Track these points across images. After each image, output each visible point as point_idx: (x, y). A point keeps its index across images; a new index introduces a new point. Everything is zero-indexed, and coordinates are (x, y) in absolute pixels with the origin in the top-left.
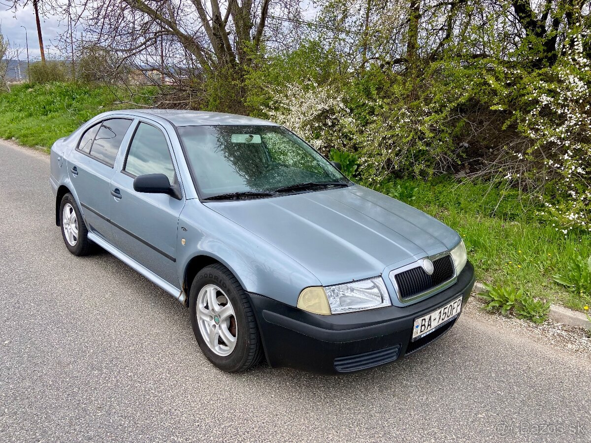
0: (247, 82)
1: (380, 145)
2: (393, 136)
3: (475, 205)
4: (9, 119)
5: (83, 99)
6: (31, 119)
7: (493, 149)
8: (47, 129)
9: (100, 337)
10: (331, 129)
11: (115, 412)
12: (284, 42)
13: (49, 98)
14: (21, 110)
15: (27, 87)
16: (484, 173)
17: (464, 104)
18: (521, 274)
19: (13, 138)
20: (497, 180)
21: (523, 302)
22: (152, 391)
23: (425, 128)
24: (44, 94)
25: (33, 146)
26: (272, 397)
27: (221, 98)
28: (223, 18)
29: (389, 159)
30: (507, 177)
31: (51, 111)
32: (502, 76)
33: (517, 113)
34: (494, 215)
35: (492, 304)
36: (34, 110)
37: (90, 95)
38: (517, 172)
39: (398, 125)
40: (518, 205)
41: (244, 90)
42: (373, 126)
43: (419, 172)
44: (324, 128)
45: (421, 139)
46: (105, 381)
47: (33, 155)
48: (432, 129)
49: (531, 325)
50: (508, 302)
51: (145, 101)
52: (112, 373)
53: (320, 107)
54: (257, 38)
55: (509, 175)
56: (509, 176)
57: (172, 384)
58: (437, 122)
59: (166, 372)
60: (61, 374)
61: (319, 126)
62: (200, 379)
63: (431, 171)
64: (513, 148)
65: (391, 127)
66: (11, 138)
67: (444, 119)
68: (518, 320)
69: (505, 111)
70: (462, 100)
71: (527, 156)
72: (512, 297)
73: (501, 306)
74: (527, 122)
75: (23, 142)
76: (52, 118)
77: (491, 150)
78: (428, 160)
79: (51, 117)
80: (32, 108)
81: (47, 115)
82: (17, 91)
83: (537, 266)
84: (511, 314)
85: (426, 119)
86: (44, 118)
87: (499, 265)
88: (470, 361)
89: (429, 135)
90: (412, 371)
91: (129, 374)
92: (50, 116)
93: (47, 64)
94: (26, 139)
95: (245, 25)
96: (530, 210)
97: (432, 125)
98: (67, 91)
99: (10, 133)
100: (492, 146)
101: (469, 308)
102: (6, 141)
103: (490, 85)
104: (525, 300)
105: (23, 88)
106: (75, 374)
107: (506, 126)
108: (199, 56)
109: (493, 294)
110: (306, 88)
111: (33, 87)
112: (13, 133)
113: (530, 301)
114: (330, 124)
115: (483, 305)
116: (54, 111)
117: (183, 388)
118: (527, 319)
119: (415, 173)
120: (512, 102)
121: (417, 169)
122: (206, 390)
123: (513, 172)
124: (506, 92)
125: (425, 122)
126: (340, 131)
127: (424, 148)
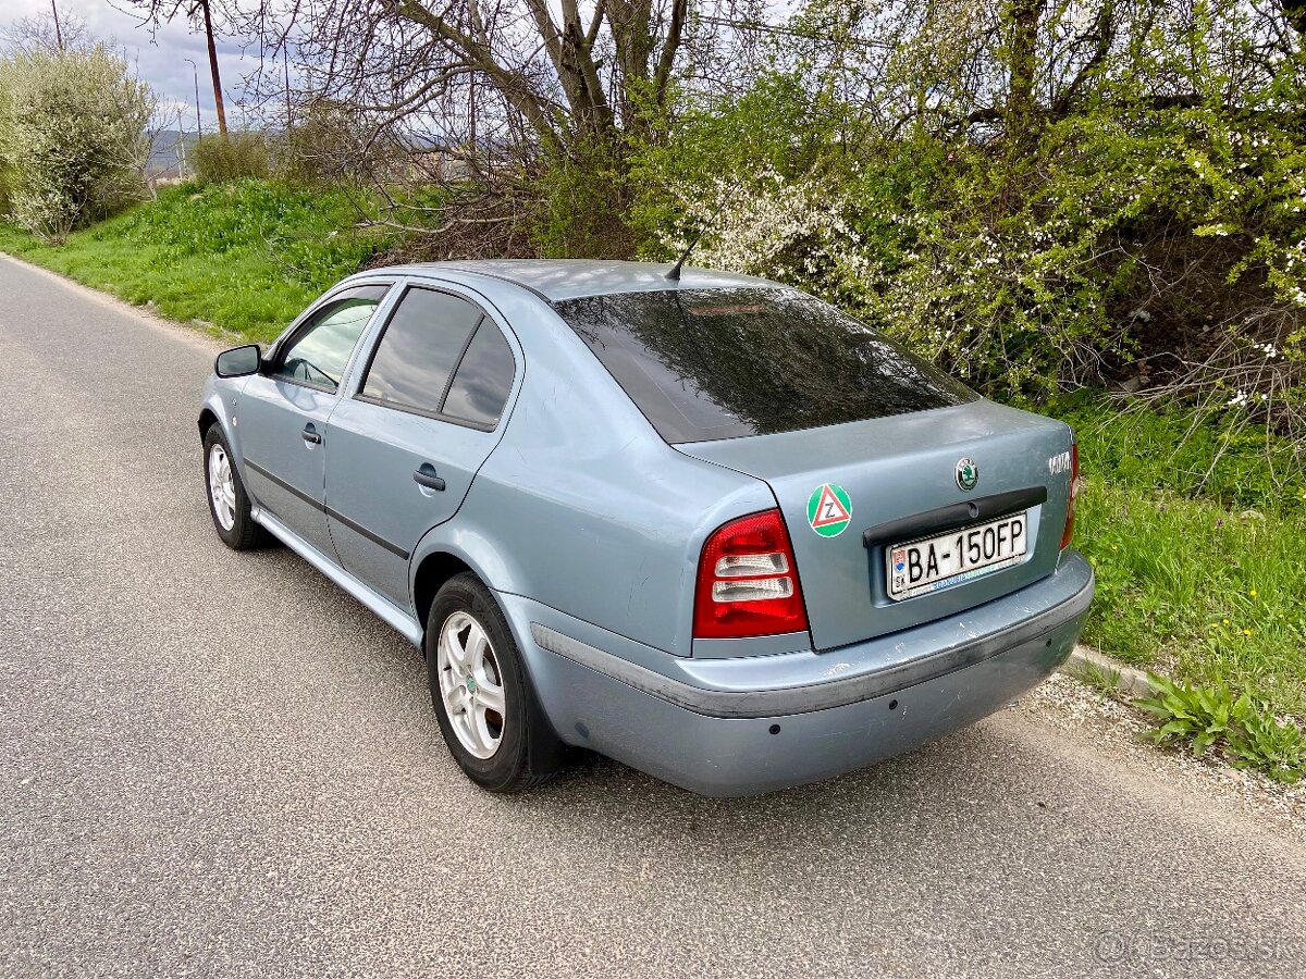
0: (635, 172)
1: (925, 320)
2: (956, 299)
3: (1154, 467)
4: (147, 260)
5: (298, 217)
6: (193, 259)
7: (1210, 327)
8: (221, 283)
9: (226, 777)
10: (816, 282)
11: (219, 971)
12: (722, 80)
13: (230, 213)
14: (173, 242)
15: (190, 190)
16: (1178, 388)
17: (1132, 221)
18: (1254, 649)
19: (150, 302)
20: (1211, 409)
21: (1249, 727)
22: (311, 921)
23: (1033, 280)
24: (222, 205)
25: (186, 320)
26: (584, 955)
27: (575, 212)
28: (586, 30)
29: (946, 353)
30: (1234, 401)
31: (232, 243)
32: (1226, 153)
33: (1264, 243)
34: (1203, 492)
35: (1171, 727)
36: (200, 239)
37: (312, 207)
38: (1263, 388)
39: (969, 273)
40: (1263, 468)
41: (627, 193)
42: (908, 275)
43: (1020, 384)
44: (798, 278)
45: (1025, 304)
46: (213, 890)
47: (184, 340)
48: (1052, 282)
49: (1267, 785)
50: (1210, 724)
51: (421, 219)
52: (233, 870)
53: (788, 230)
54: (662, 74)
55: (1240, 397)
56: (1240, 399)
57: (359, 906)
58: (1063, 264)
59: (353, 873)
60: (124, 865)
61: (787, 275)
62: (425, 896)
63: (1051, 382)
64: (1252, 330)
65: (952, 278)
66: (146, 303)
67: (1082, 257)
68: (1233, 773)
69: (1234, 235)
70: (1127, 212)
71: (1287, 351)
72: (1222, 713)
73: (1192, 734)
74: (1290, 264)
75: (167, 311)
76: (236, 257)
77: (1206, 328)
78: (1045, 357)
79: (233, 255)
80: (197, 235)
81: (224, 251)
82: (172, 197)
83: (1294, 629)
84: (1218, 754)
85: (1038, 257)
86: (219, 257)
87: (1199, 623)
88: (1093, 881)
89: (1043, 296)
90: (941, 903)
91: (269, 875)
92: (230, 252)
93: (231, 140)
94: (172, 305)
95: (636, 44)
96: (1292, 484)
97: (1051, 273)
98: (267, 199)
99: (144, 292)
100: (1210, 317)
101: (1113, 735)
102: (135, 309)
103: (1194, 175)
104: (1256, 723)
105: (181, 192)
106: (154, 866)
107: (1238, 275)
108: (536, 116)
109: (1171, 705)
110: (758, 188)
111: (201, 190)
112: (150, 292)
113: (1267, 724)
114: (812, 269)
115: (1149, 727)
116: (239, 244)
117: (384, 917)
118: (1256, 770)
119: (1009, 386)
120: (1253, 216)
121: (1014, 375)
122: (433, 926)
123: (1252, 388)
124: (1235, 192)
125: (1034, 267)
126: (834, 285)
127: (1032, 327)
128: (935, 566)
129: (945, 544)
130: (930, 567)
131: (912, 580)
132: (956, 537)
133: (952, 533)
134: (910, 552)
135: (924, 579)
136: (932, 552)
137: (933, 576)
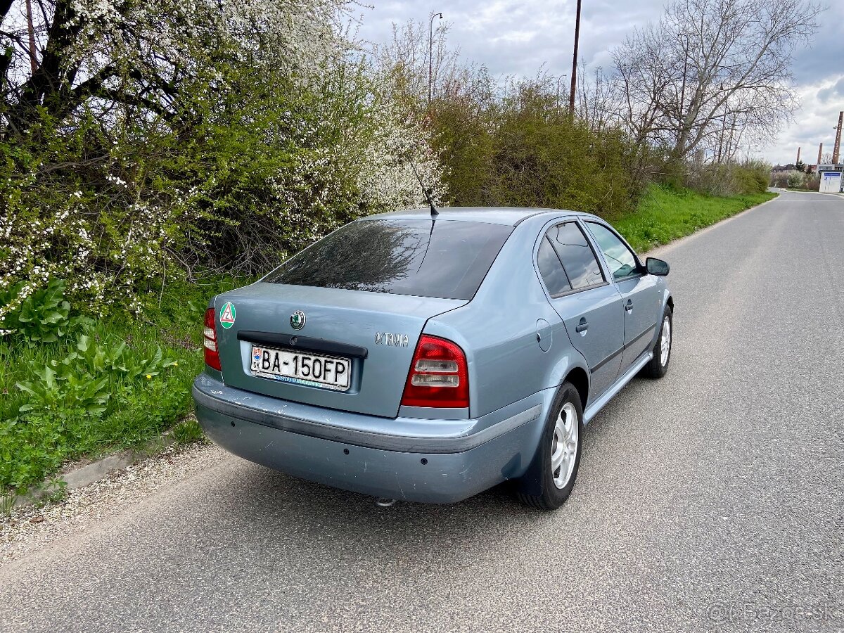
128: (278, 366)
129: (286, 356)
130: (275, 366)
131: (263, 368)
132: (294, 355)
133: (291, 352)
134: (264, 352)
135: (270, 370)
136: (277, 357)
137: (276, 371)
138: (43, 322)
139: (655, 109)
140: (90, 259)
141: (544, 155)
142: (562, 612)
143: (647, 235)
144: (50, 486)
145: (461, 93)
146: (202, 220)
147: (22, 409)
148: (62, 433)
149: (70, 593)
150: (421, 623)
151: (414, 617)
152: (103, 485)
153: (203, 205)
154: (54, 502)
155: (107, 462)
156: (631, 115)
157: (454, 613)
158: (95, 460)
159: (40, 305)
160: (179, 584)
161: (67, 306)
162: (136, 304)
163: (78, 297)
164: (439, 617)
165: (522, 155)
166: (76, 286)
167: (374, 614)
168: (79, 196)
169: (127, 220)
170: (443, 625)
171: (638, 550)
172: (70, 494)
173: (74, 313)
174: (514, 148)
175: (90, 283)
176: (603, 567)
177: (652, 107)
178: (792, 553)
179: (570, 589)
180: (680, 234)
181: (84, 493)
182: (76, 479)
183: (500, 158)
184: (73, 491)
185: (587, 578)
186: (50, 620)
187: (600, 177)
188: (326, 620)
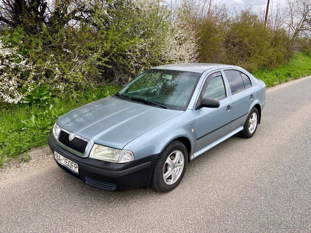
138: (41, 99)
139: (303, 21)
140: (59, 78)
141: (246, 40)
142: (177, 226)
143: (289, 75)
144: (25, 156)
145: (214, 15)
146: (99, 65)
147: (23, 129)
148: (31, 138)
149: (17, 193)
150: (123, 222)
151: (122, 219)
152: (43, 157)
153: (99, 60)
154: (25, 161)
155: (46, 149)
156: (292, 24)
157: (137, 220)
158: (42, 148)
159: (41, 93)
160: (50, 195)
161: (50, 94)
162: (75, 95)
163: (55, 91)
164: (131, 220)
165: (236, 40)
166: (54, 87)
167: (109, 216)
168: (53, 56)
169: (72, 65)
170: (130, 224)
171: (219, 206)
172: (31, 159)
173: (53, 96)
174: (235, 38)
175: (59, 86)
176: (201, 211)
177: (302, 20)
178: (284, 217)
179: (184, 217)
180: (305, 74)
181: (36, 159)
182: (34, 154)
183: (227, 42)
184: (33, 158)
185: (193, 214)
186: (7, 201)
187: (271, 50)
188: (92, 215)
